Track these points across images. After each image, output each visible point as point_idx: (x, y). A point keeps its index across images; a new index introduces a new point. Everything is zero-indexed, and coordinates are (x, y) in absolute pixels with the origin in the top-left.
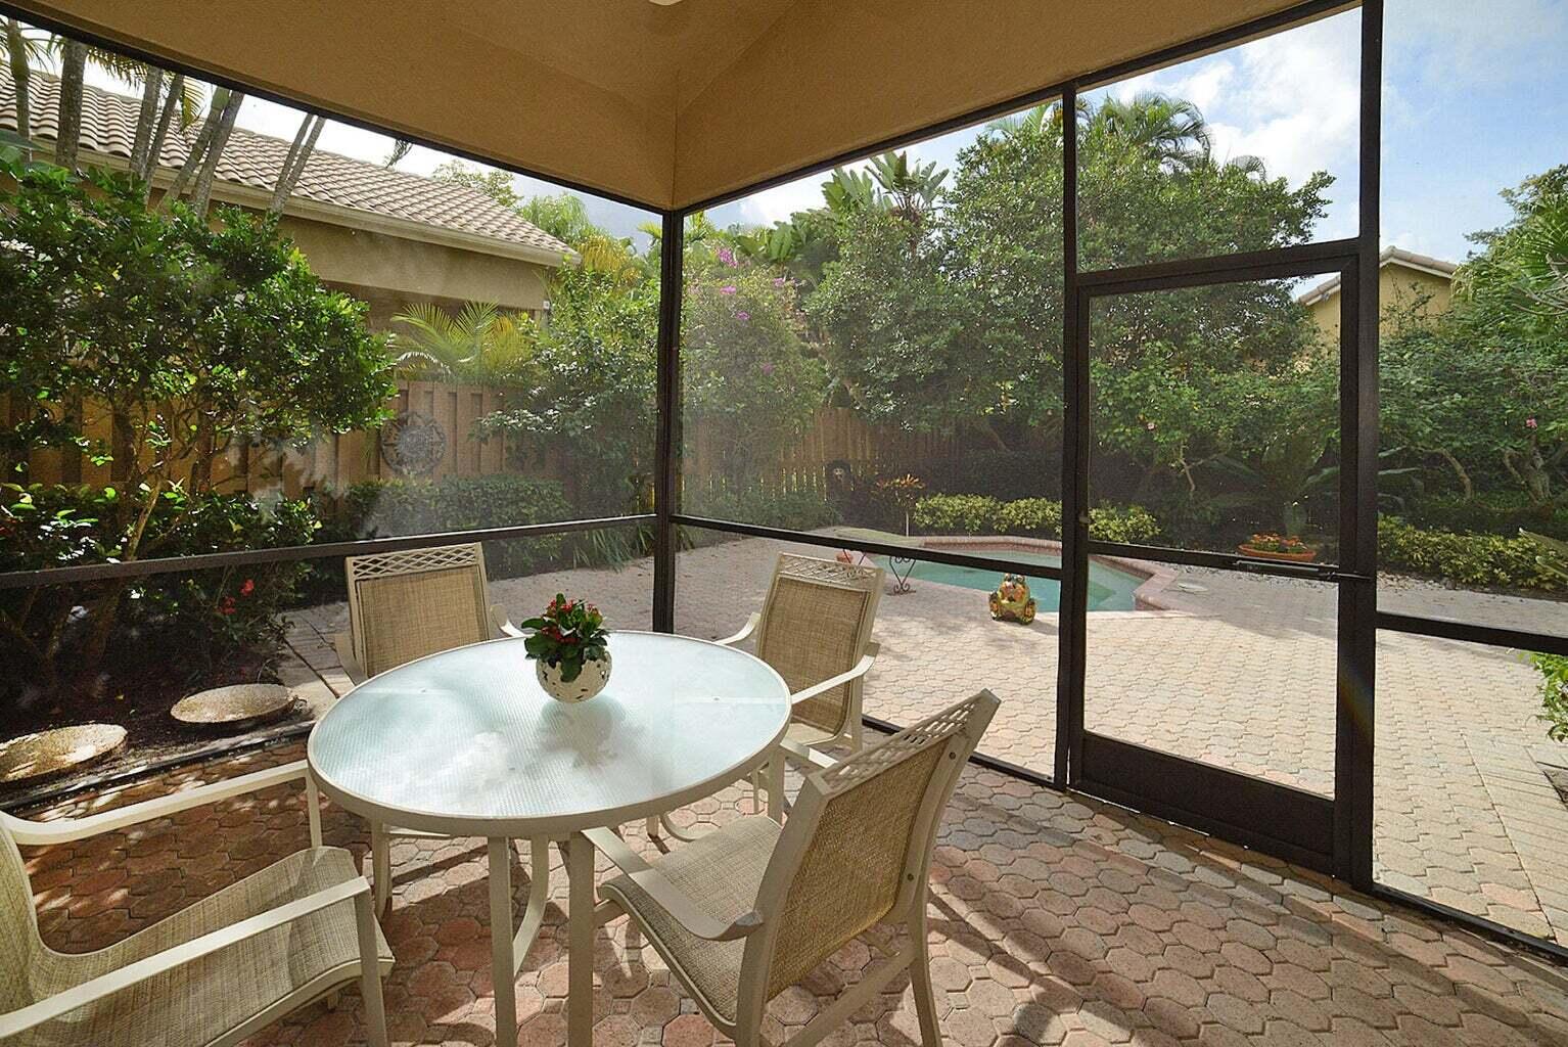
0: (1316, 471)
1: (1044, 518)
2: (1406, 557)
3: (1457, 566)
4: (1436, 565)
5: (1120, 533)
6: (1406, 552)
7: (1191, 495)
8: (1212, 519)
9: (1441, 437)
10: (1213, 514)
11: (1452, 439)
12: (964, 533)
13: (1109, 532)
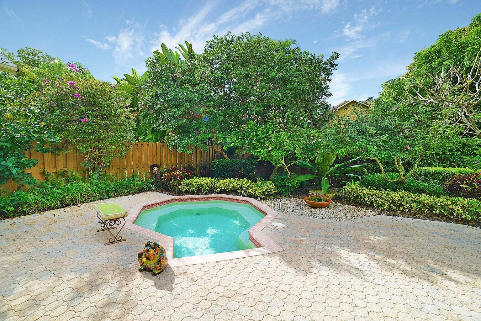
0: (333, 166)
1: (233, 187)
2: (362, 199)
3: (379, 204)
4: (372, 203)
5: (261, 193)
6: (362, 198)
7: (289, 176)
8: (296, 185)
9: (378, 153)
10: (297, 183)
11: (381, 154)
12: (202, 193)
13: (257, 192)
